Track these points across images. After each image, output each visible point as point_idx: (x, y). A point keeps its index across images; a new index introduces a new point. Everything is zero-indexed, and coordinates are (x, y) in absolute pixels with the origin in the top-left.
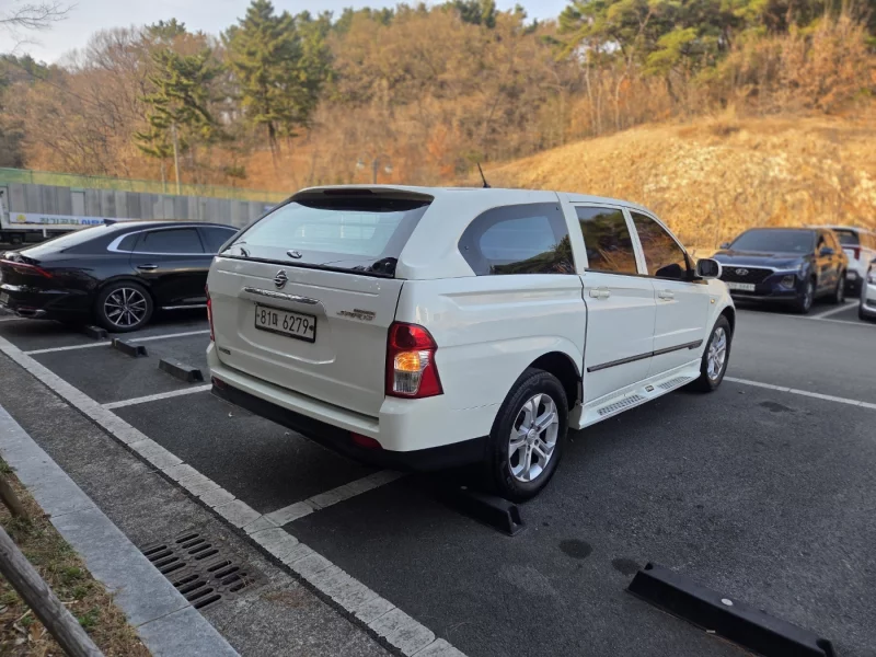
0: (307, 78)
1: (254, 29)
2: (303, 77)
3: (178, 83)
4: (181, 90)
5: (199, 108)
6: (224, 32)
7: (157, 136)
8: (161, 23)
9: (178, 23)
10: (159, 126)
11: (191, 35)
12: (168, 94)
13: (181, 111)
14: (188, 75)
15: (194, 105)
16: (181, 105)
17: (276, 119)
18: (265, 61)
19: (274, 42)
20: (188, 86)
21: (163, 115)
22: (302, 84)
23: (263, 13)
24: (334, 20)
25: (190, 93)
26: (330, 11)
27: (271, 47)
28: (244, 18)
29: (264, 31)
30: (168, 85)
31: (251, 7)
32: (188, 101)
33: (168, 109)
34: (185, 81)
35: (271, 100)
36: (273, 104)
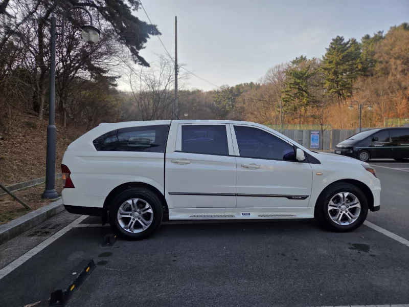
0: (362, 67)
1: (333, 51)
2: (360, 67)
3: (295, 82)
4: (297, 85)
5: (304, 91)
6: (324, 55)
7: (285, 105)
8: (297, 58)
9: (304, 57)
10: (286, 101)
11: (309, 60)
12: (291, 88)
13: (296, 94)
14: (299, 78)
15: (303, 90)
16: (296, 91)
17: (342, 90)
18: (337, 64)
19: (342, 54)
20: (299, 83)
21: (289, 97)
22: (360, 70)
23: (338, 42)
24: (384, 35)
25: (301, 85)
26: (381, 31)
27: (341, 57)
28: (328, 47)
29: (338, 51)
30: (291, 84)
31: (332, 41)
32: (300, 89)
33: (290, 94)
34: (298, 81)
35: (339, 81)
36: (340, 83)
